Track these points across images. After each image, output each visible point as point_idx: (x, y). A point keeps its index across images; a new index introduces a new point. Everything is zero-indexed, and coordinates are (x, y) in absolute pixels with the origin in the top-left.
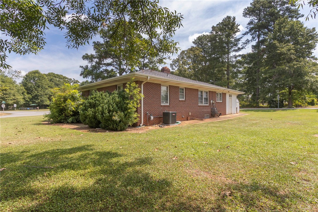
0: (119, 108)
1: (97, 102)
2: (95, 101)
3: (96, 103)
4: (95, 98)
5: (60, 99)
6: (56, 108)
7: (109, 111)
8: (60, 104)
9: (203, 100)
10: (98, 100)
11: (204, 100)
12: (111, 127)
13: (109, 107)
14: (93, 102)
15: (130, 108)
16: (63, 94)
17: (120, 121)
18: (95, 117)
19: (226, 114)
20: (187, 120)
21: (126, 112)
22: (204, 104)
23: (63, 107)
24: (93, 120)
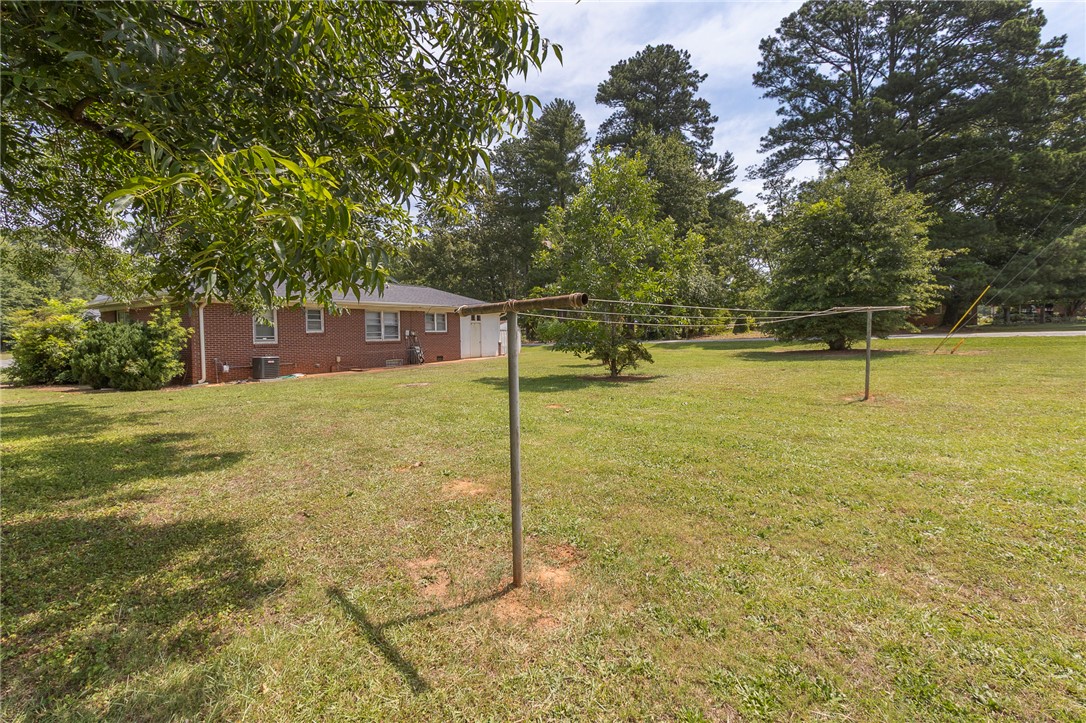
0: (139, 354)
1: (103, 343)
2: (100, 341)
3: (100, 345)
4: (101, 335)
5: (33, 334)
6: (24, 354)
7: (121, 358)
8: (34, 345)
9: (383, 329)
10: (106, 340)
11: (385, 330)
12: (126, 384)
13: (120, 351)
14: (95, 343)
15: (157, 353)
16: (38, 324)
17: (142, 375)
18: (97, 369)
19: (460, 358)
20: (331, 371)
21: (152, 361)
22: (386, 338)
23: (41, 351)
24: (95, 374)
